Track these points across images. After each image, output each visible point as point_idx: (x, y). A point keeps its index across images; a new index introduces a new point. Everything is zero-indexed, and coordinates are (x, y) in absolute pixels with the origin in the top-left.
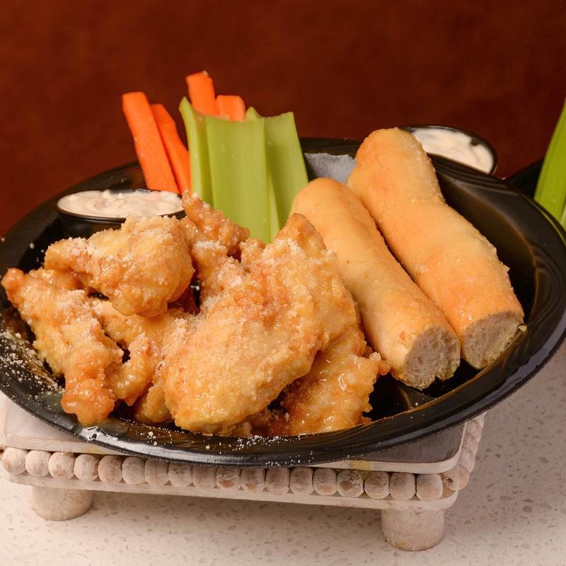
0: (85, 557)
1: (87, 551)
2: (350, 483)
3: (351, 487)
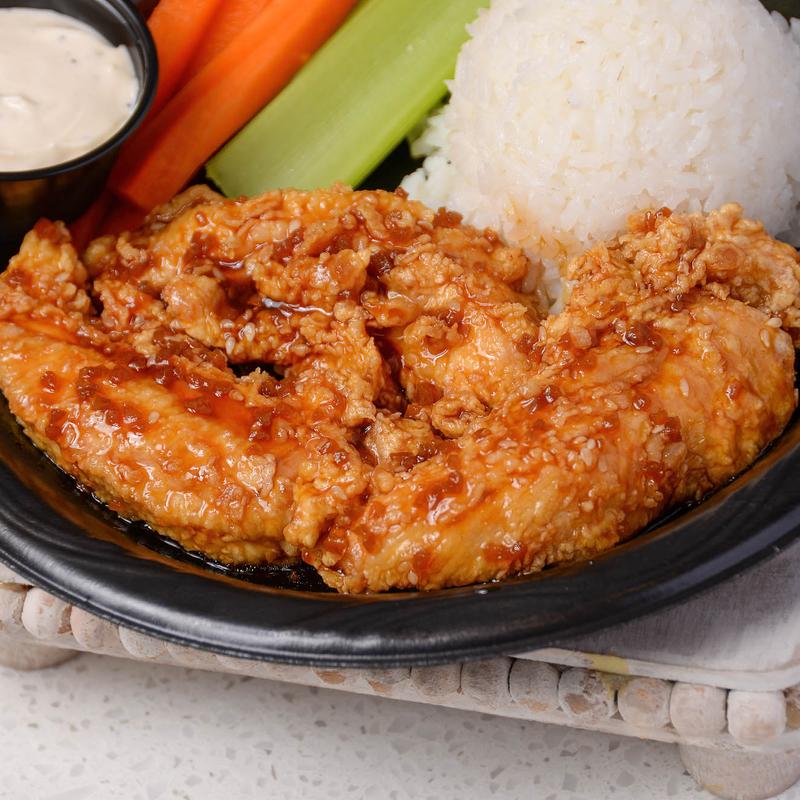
1: (190, 782)
2: (585, 701)
3: (587, 709)
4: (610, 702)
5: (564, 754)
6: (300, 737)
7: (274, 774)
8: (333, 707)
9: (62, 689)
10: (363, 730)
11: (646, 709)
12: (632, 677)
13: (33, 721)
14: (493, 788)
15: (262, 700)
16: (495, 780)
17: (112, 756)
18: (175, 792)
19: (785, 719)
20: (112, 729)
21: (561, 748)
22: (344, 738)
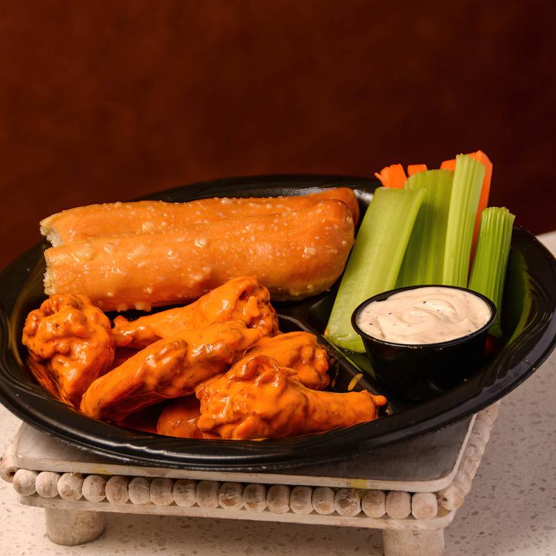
2: (348, 502)
3: (348, 505)
12: (369, 490)
19: (437, 508)
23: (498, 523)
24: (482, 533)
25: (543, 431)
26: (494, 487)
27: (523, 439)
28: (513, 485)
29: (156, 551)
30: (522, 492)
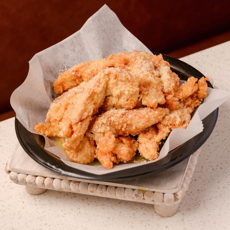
0: (64, 217)
1: (65, 214)
2: (138, 195)
3: (138, 197)
4: (143, 196)
5: (133, 209)
6: (85, 207)
7: (80, 213)
8: (91, 202)
9: (41, 198)
10: (96, 205)
11: (149, 196)
12: (147, 191)
13: (36, 204)
14: (120, 215)
15: (78, 200)
16: (120, 214)
17: (50, 210)
18: (62, 216)
19: (174, 199)
20: (50, 205)
21: (132, 208)
22: (93, 207)
23: (205, 185)
24: (198, 190)
25: (220, 139)
26: (202, 167)
27: (213, 143)
28: (210, 166)
29: (72, 198)
30: (213, 169)
